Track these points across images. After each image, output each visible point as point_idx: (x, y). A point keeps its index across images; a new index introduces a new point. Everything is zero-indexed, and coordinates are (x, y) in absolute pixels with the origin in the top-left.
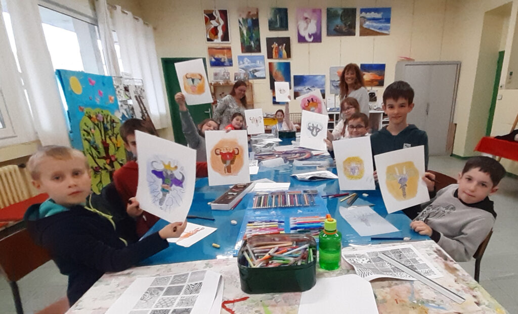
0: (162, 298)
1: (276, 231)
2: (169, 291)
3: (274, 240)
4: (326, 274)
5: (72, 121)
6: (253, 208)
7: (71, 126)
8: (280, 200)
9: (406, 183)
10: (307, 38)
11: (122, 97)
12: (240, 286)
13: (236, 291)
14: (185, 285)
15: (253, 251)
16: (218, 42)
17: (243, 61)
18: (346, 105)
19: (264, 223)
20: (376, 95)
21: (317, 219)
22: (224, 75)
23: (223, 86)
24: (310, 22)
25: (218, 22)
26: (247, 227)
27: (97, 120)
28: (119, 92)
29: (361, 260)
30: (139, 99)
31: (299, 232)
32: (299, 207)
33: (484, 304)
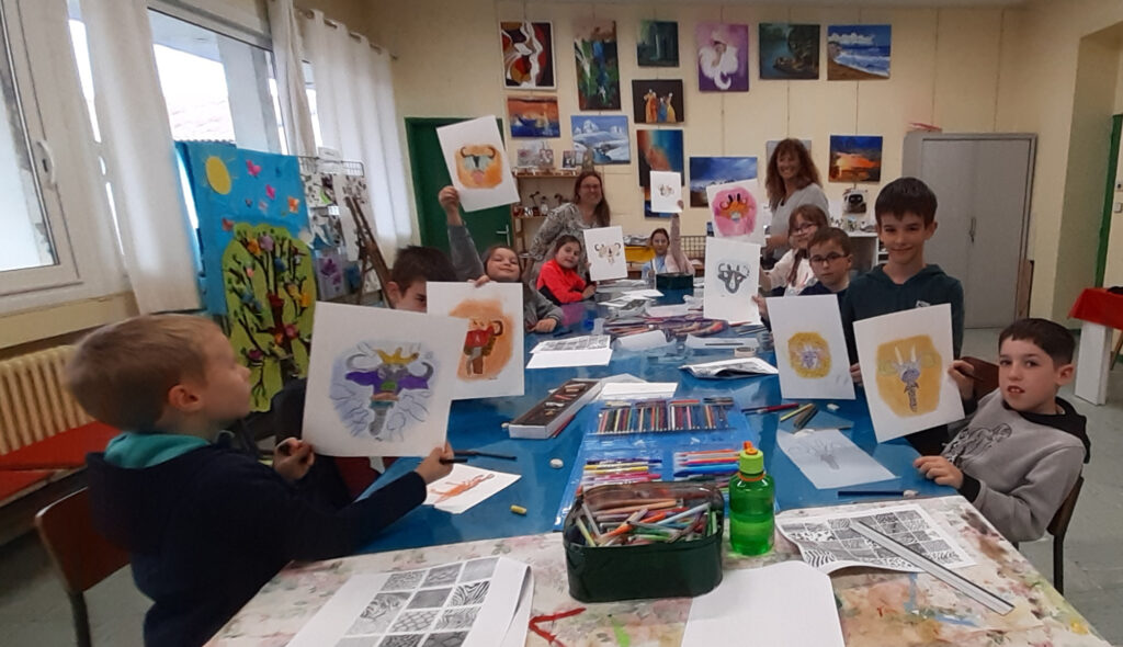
0: (407, 614)
1: (644, 479)
2: (419, 600)
3: (639, 496)
4: (742, 562)
5: (205, 251)
6: (598, 433)
7: (203, 262)
8: (656, 416)
9: (917, 381)
10: (719, 83)
11: (317, 199)
12: (567, 587)
13: (559, 596)
14: (454, 586)
15: (595, 518)
16: (529, 87)
17: (582, 128)
18: (800, 220)
19: (619, 464)
20: (865, 200)
21: (730, 456)
22: (541, 156)
23: (538, 178)
24: (725, 50)
25: (530, 46)
26: (585, 472)
27: (262, 249)
28: (310, 189)
29: (815, 535)
30: (355, 205)
31: (692, 480)
32: (693, 432)
33: (1051, 614)
